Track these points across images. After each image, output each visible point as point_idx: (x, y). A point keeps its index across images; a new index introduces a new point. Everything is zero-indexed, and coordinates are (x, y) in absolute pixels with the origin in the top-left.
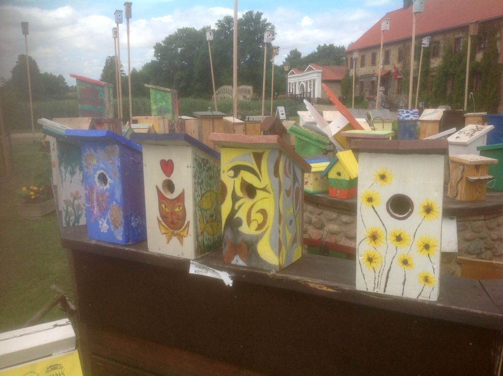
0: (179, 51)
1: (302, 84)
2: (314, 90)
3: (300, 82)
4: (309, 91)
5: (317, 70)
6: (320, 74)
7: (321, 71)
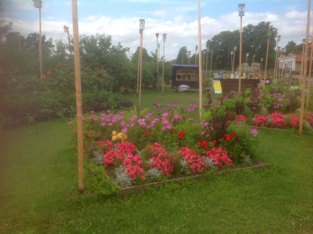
0: (220, 44)
1: (286, 63)
2: (291, 66)
3: (285, 62)
4: (289, 67)
5: (293, 57)
6: (295, 59)
7: (296, 57)
